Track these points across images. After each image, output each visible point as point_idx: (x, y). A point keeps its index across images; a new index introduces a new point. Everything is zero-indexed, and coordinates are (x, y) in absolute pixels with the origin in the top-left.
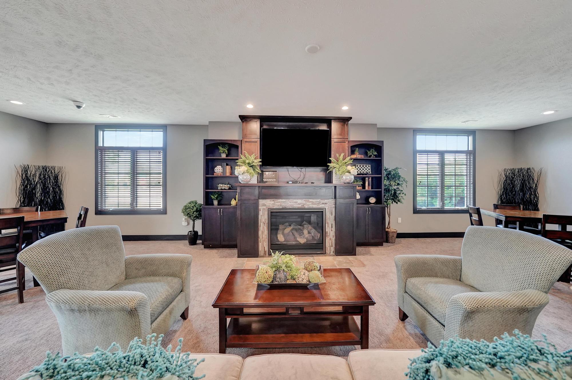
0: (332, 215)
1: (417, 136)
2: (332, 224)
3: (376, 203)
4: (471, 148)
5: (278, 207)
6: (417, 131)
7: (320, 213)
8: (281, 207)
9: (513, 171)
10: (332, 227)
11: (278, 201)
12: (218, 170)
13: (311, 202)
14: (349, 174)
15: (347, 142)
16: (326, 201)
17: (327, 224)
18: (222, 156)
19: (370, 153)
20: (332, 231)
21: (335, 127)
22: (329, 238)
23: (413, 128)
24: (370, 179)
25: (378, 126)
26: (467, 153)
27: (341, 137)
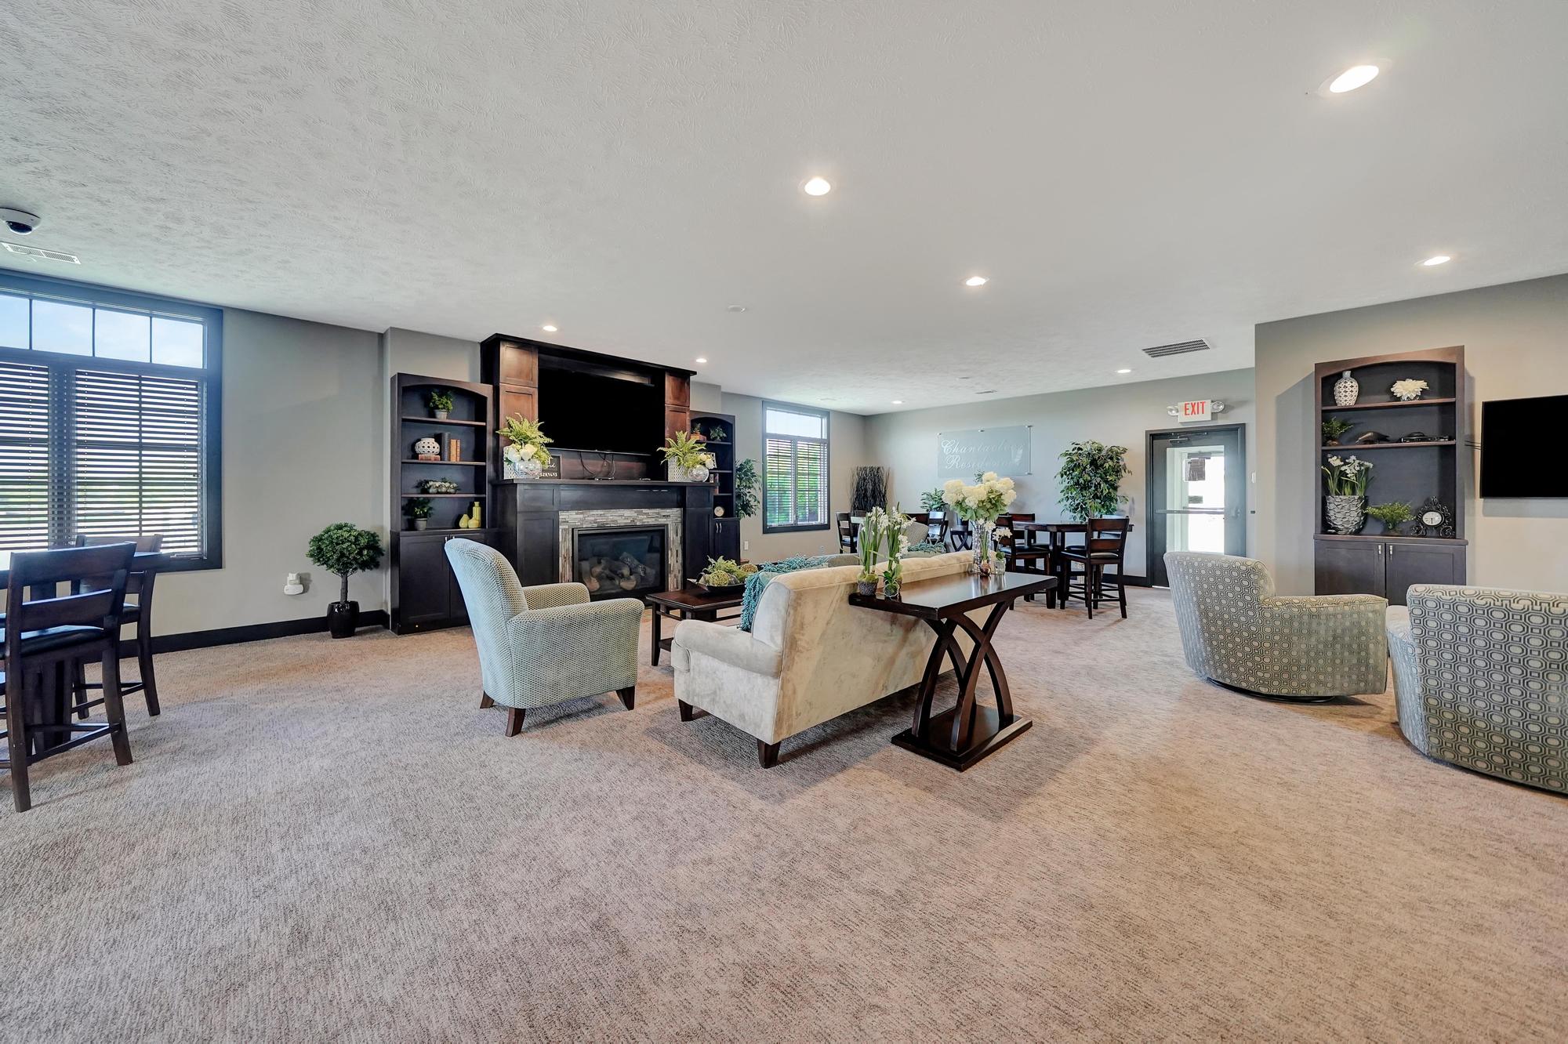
0: (677, 535)
1: (768, 411)
2: (677, 551)
3: (724, 515)
4: (825, 437)
5: (590, 526)
6: (766, 403)
7: (660, 532)
8: (596, 525)
9: (865, 469)
10: (677, 556)
11: (591, 513)
12: (426, 447)
13: (645, 513)
14: (702, 467)
15: (688, 413)
16: (667, 512)
17: (669, 552)
18: (438, 417)
19: (713, 434)
20: (677, 562)
21: (669, 383)
22: (673, 575)
23: (761, 398)
24: (717, 477)
25: (723, 390)
26: (820, 442)
27: (678, 403)
